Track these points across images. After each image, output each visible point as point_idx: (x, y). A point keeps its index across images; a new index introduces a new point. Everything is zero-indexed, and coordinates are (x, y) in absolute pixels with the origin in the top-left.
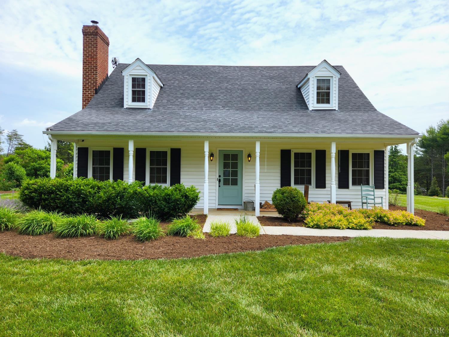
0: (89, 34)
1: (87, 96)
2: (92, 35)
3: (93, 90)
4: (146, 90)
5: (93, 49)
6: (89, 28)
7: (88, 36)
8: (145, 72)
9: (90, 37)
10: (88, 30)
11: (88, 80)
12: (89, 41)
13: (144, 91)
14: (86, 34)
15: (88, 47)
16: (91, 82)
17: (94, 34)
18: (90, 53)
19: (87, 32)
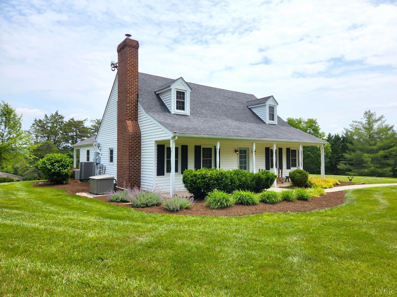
0: (132, 46)
1: (130, 99)
2: (134, 48)
3: (135, 94)
4: (185, 101)
5: (135, 60)
6: (132, 41)
7: (130, 48)
8: (185, 88)
9: (133, 49)
10: (131, 43)
11: (131, 85)
12: (131, 53)
13: (184, 102)
14: (130, 46)
15: (131, 57)
16: (133, 88)
17: (136, 47)
18: (133, 63)
19: (130, 44)
